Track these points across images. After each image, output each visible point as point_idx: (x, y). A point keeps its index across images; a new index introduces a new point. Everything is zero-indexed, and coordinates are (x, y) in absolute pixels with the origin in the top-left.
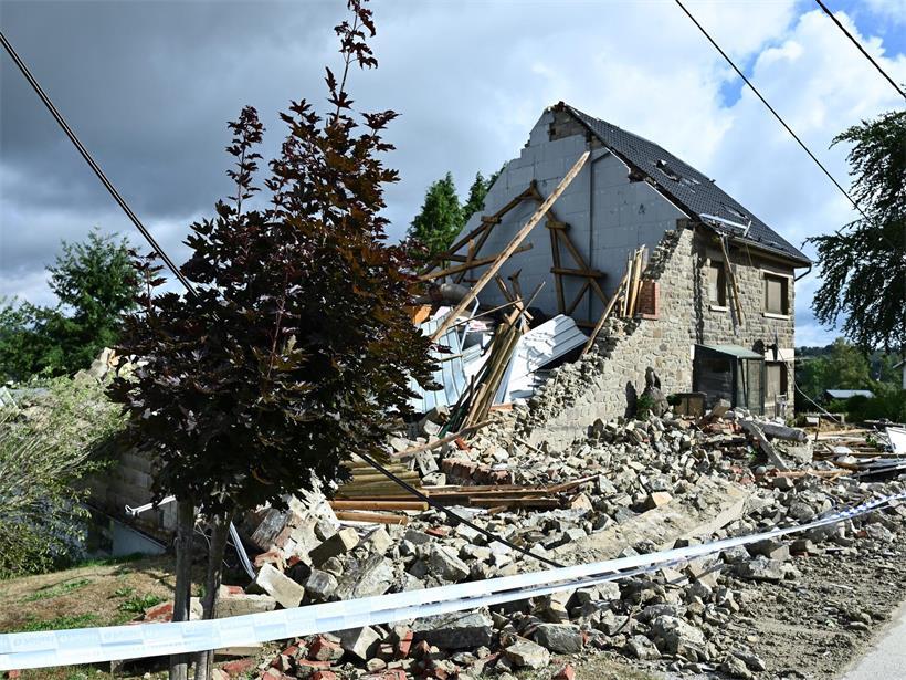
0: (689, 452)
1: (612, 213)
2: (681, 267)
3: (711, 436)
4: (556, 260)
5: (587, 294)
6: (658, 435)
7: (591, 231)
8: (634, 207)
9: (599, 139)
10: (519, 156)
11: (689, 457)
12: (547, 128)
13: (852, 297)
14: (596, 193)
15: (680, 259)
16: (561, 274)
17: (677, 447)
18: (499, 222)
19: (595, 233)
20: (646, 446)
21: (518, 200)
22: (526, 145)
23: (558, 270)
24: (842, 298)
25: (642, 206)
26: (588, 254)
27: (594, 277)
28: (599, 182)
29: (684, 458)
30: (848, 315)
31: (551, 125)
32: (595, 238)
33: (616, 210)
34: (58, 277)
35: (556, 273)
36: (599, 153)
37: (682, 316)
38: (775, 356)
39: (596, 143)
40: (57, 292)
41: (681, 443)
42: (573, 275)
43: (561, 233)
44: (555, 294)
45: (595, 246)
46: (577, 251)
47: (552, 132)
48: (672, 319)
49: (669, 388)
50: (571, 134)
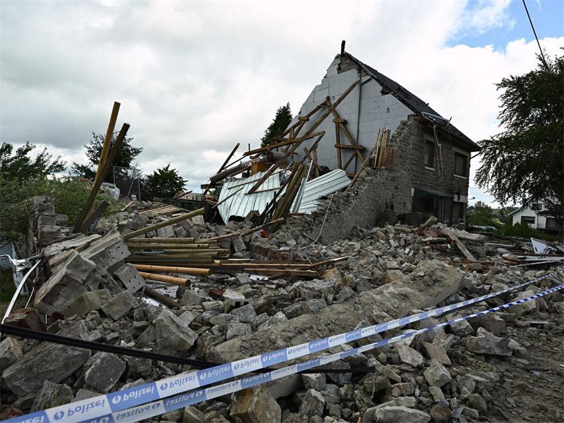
0: (411, 247)
1: (371, 113)
2: (409, 142)
3: (424, 238)
4: (338, 140)
5: (354, 159)
6: (391, 235)
7: (358, 124)
8: (384, 109)
9: (365, 71)
10: (321, 83)
11: (410, 249)
12: (337, 66)
13: (496, 174)
14: (362, 102)
15: (409, 137)
16: (340, 148)
17: (403, 243)
18: (308, 120)
19: (361, 125)
20: (384, 242)
21: (319, 107)
22: (325, 77)
23: (339, 146)
24: (490, 175)
25: (388, 109)
26: (356, 137)
27: (359, 150)
28: (364, 95)
29: (407, 250)
30: (493, 184)
31: (339, 64)
32: (360, 128)
33: (373, 111)
34: (91, 151)
35: (338, 148)
36: (364, 79)
37: (409, 170)
38: (459, 199)
39: (363, 74)
40: (91, 159)
41: (405, 241)
42: (347, 149)
43: (341, 125)
44: (337, 160)
45: (360, 132)
46: (349, 135)
47: (339, 69)
48: (402, 172)
49: (398, 210)
50: (350, 70)
